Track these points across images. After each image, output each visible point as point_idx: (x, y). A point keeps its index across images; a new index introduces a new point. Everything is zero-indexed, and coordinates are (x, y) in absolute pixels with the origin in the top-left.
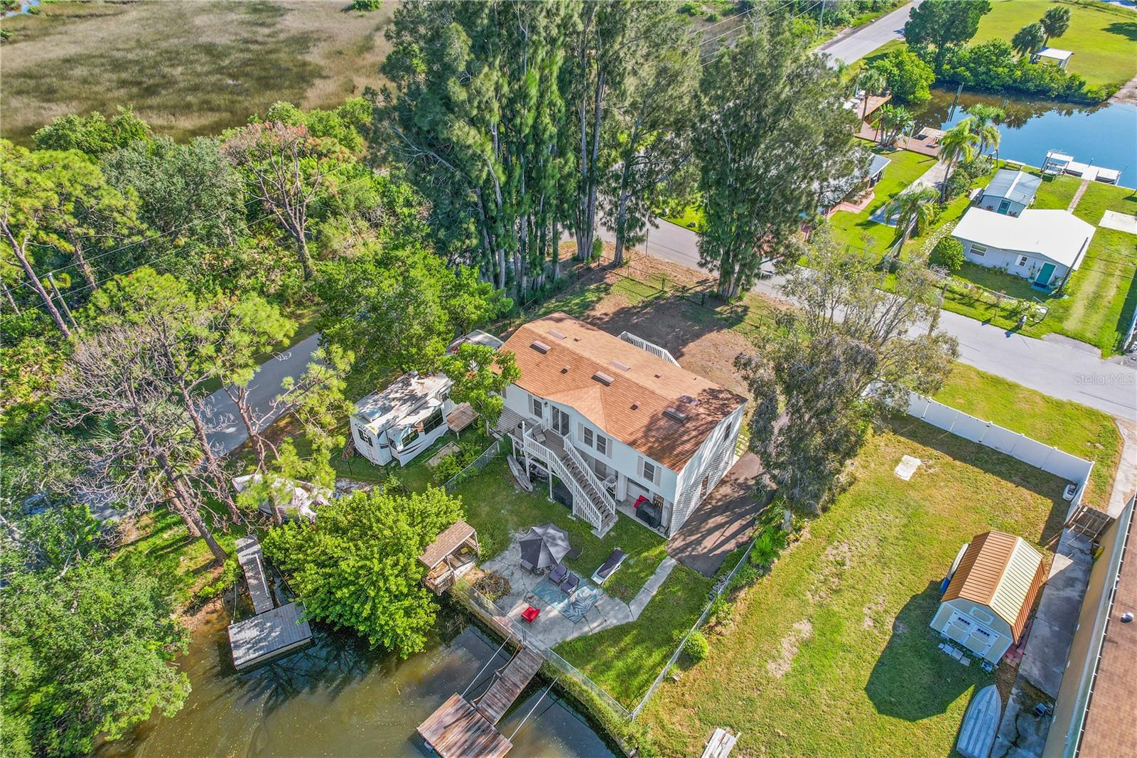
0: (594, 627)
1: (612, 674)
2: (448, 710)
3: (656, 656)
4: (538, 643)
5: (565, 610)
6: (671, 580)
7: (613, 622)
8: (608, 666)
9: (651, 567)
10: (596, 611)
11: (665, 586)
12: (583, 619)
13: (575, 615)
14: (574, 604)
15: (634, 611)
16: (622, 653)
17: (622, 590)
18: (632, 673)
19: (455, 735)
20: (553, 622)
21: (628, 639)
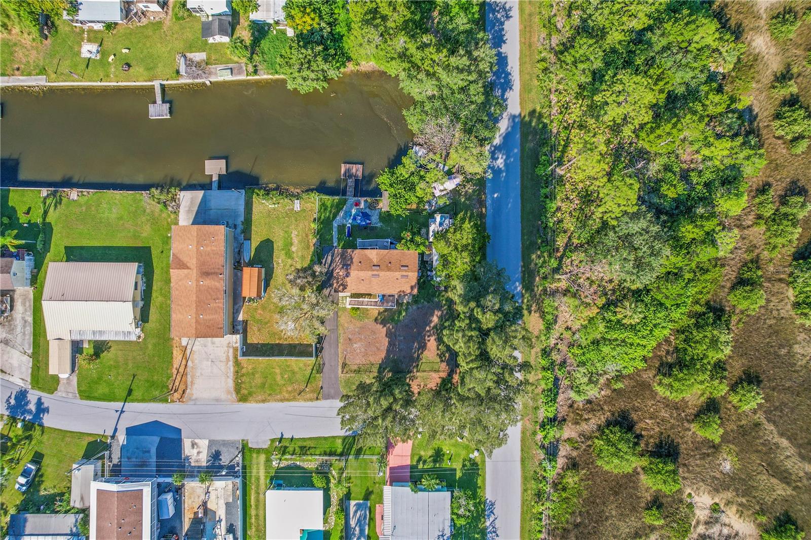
0: (341, 214)
1: (329, 206)
2: (360, 174)
3: (322, 217)
4: (352, 200)
5: (351, 213)
6: (332, 239)
7: (338, 218)
8: (332, 207)
9: (339, 240)
10: (344, 218)
11: (332, 236)
12: (346, 213)
13: (348, 214)
14: (350, 216)
15: (335, 225)
16: (330, 212)
17: (341, 228)
18: (325, 209)
19: (354, 171)
20: (352, 208)
21: (331, 216)
